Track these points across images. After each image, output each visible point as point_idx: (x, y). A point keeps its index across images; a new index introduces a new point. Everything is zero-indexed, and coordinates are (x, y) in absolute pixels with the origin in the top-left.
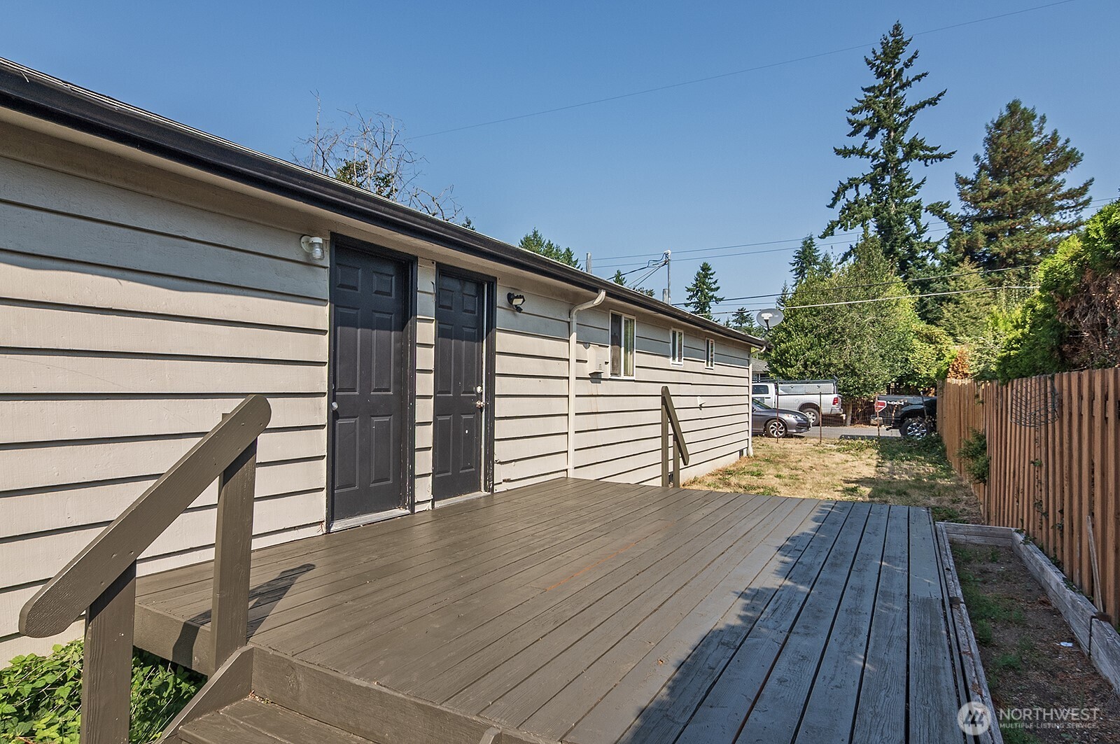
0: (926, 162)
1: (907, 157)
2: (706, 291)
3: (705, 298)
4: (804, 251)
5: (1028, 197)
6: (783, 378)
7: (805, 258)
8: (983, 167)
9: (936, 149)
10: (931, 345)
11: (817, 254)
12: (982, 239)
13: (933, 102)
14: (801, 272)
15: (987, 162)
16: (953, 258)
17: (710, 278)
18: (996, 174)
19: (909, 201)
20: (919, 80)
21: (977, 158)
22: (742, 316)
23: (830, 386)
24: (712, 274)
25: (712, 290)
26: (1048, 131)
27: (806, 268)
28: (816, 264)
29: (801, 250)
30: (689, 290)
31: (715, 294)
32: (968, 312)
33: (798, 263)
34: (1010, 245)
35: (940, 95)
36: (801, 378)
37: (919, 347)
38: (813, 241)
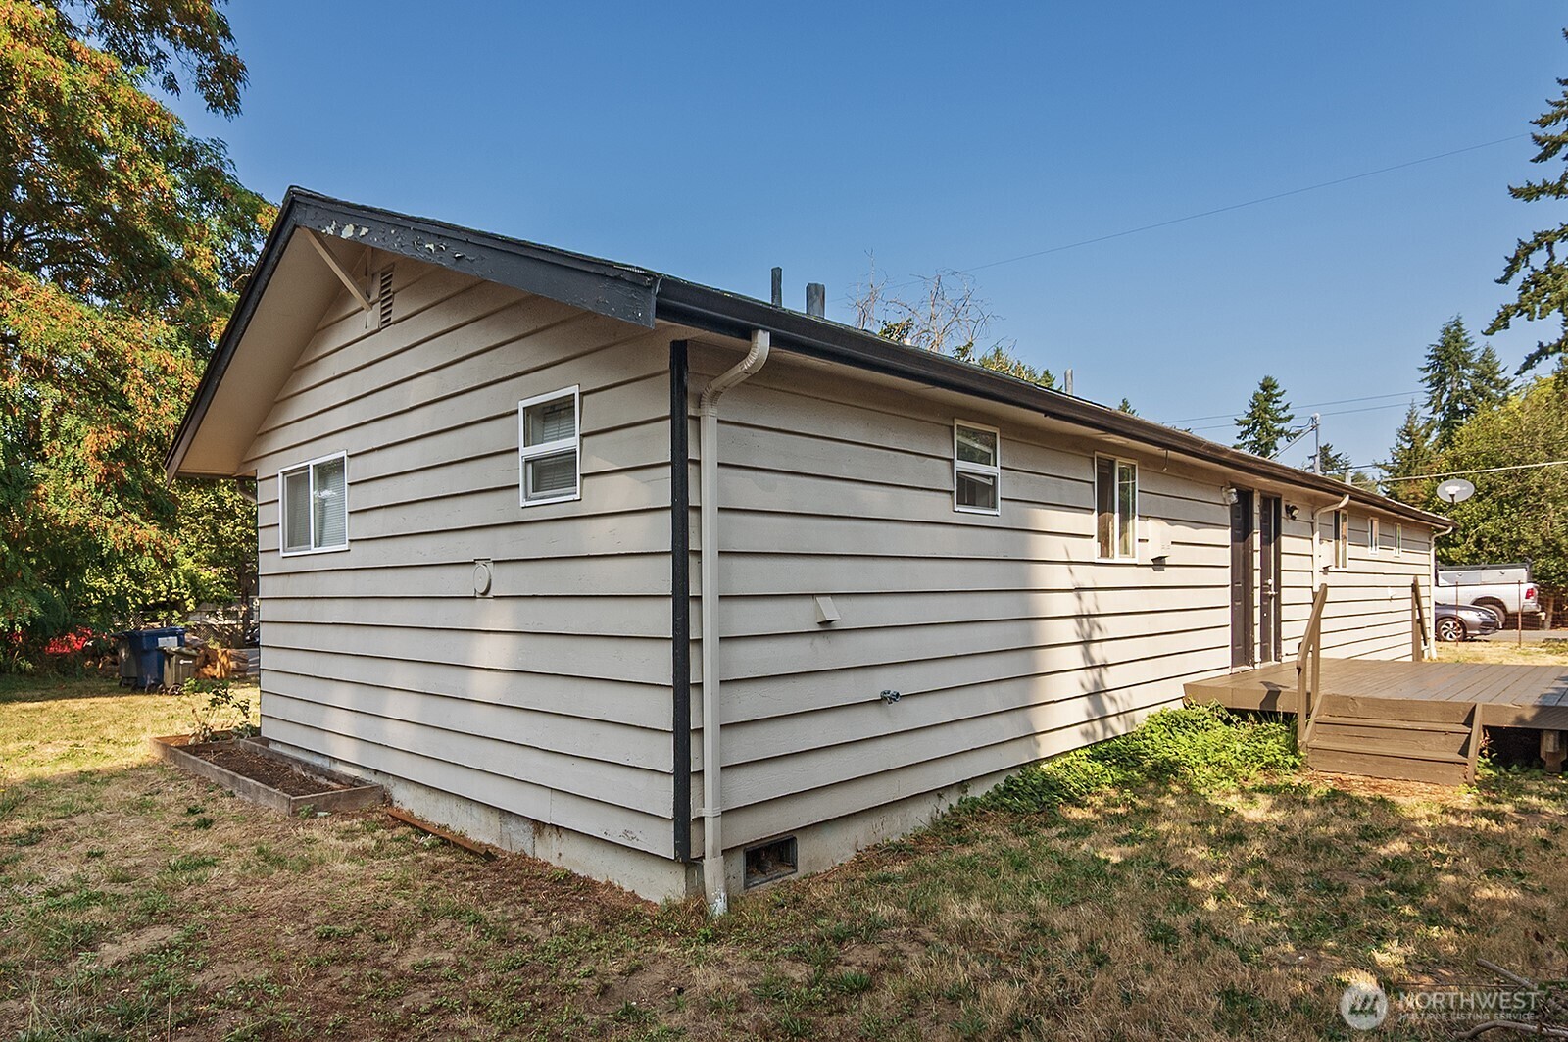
2: (1271, 422)
3: (1269, 435)
4: (1446, 346)
6: (1442, 562)
7: (1449, 358)
11: (1469, 349)
14: (1439, 382)
17: (1277, 402)
22: (1327, 459)
23: (1520, 573)
24: (1280, 395)
25: (1280, 420)
27: (1450, 373)
28: (1467, 365)
29: (1440, 344)
30: (1240, 423)
31: (1286, 426)
33: (1433, 366)
36: (1474, 561)
38: (1463, 327)
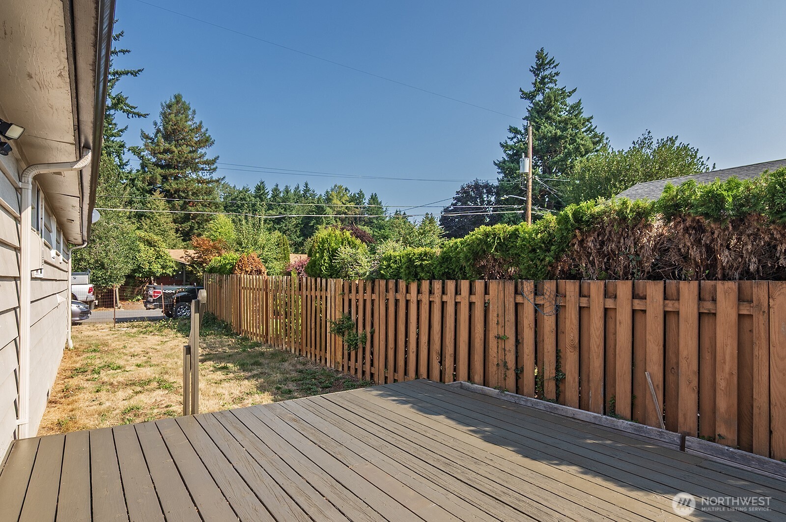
0: (128, 115)
1: (115, 106)
5: (186, 158)
8: (158, 131)
9: (135, 108)
10: (151, 248)
12: (159, 178)
13: (135, 74)
15: (161, 128)
16: (147, 188)
18: (167, 137)
19: (115, 140)
20: (124, 54)
21: (155, 124)
23: (86, 278)
26: (197, 120)
32: (159, 226)
34: (176, 186)
35: (139, 71)
37: (143, 248)
